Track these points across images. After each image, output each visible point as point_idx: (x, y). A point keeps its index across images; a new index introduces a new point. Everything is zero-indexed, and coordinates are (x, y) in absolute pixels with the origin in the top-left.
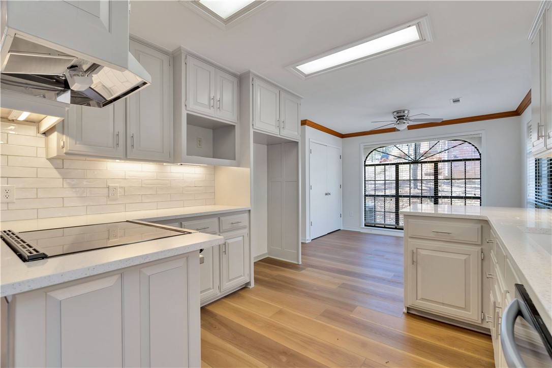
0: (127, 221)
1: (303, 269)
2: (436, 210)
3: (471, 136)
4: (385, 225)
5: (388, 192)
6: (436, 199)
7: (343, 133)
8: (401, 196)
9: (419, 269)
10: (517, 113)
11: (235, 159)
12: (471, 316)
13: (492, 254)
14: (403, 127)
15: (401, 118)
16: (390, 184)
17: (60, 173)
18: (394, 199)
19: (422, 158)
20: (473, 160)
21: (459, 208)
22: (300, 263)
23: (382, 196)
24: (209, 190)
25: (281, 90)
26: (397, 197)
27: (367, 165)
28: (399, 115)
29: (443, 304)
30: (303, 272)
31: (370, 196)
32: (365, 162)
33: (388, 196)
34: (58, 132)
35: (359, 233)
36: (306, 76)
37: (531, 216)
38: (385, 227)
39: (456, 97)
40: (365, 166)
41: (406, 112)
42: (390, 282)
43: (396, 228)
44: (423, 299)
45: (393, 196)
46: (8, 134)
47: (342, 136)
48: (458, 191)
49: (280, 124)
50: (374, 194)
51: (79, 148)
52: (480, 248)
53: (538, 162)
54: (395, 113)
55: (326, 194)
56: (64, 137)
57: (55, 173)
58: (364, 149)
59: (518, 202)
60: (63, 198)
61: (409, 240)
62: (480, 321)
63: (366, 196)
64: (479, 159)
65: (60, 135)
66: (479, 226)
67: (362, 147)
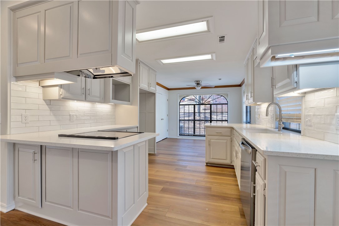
0: (98, 131)
1: (158, 155)
2: (211, 124)
3: (224, 94)
4: (189, 134)
5: (190, 118)
6: (211, 121)
7: (169, 88)
8: (196, 120)
9: (211, 147)
10: (240, 86)
11: (129, 102)
12: (227, 162)
13: (234, 139)
14: (199, 88)
15: (198, 84)
16: (186, 114)
17: (49, 108)
18: (193, 121)
19: (205, 102)
20: (225, 104)
21: (219, 124)
22: (156, 153)
23: (188, 120)
24: (113, 117)
25: (150, 68)
26: (194, 120)
27: (181, 105)
28: (197, 83)
29: (219, 159)
30: (159, 156)
31: (182, 120)
32: (180, 103)
33: (190, 120)
34: (59, 87)
35: (177, 139)
36: (163, 64)
37: (244, 125)
38: (189, 136)
39: (220, 78)
40: (180, 105)
41: (200, 82)
42: (197, 156)
43: (194, 136)
44: (212, 158)
45: (193, 120)
46: (26, 86)
47: (169, 89)
48: (219, 117)
49: (149, 85)
50: (184, 119)
51: (68, 95)
52: (230, 137)
53: (247, 107)
54: (196, 82)
55: (162, 119)
56: (62, 90)
57: (46, 107)
58: (179, 96)
59: (240, 122)
60: (50, 121)
61: (208, 136)
62: (230, 163)
63: (180, 120)
64: (227, 104)
65: (60, 89)
66: (230, 129)
67: (178, 96)
